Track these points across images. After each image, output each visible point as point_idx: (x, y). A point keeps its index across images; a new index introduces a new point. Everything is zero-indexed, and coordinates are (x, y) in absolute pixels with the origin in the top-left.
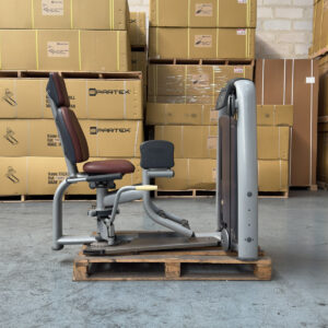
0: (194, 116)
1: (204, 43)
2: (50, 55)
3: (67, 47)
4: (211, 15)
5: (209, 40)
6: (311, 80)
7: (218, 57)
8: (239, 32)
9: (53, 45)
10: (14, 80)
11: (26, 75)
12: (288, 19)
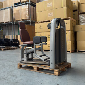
2: (49, 16)
3: (52, 14)
9: (49, 14)
10: (42, 23)
11: (44, 22)
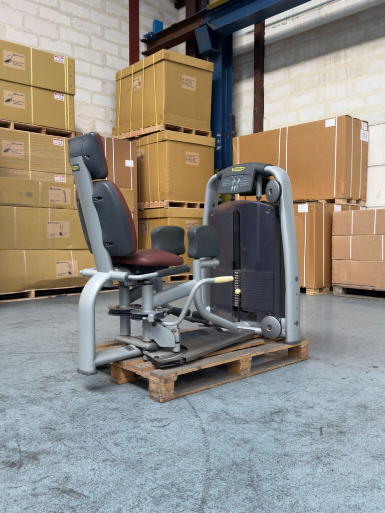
0: (29, 194)
1: (15, 102)
4: (23, 68)
5: (23, 99)
6: (130, 163)
7: (33, 123)
8: (57, 97)
12: (88, 90)
